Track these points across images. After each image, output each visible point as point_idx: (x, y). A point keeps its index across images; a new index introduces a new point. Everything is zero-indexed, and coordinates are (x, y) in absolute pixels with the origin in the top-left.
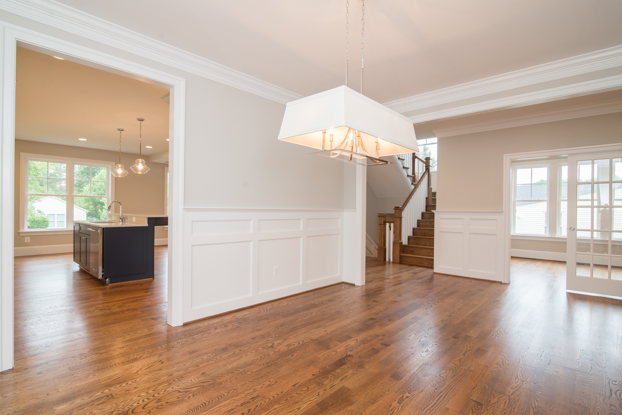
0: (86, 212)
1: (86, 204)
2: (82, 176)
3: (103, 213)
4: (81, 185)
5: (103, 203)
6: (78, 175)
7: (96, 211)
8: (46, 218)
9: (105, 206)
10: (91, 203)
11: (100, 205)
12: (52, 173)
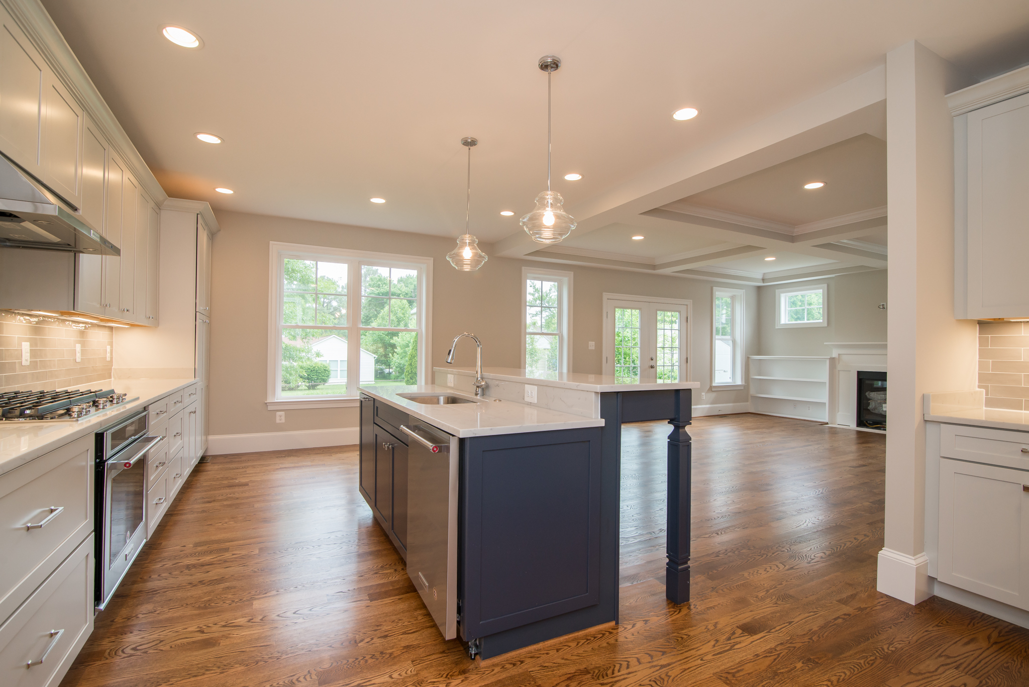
0: (375, 358)
1: (374, 347)
2: (369, 309)
3: (394, 359)
4: (368, 320)
5: (395, 345)
6: (364, 307)
7: (386, 356)
8: (327, 365)
9: (397, 348)
10: (380, 345)
11: (390, 349)
12: (335, 307)
